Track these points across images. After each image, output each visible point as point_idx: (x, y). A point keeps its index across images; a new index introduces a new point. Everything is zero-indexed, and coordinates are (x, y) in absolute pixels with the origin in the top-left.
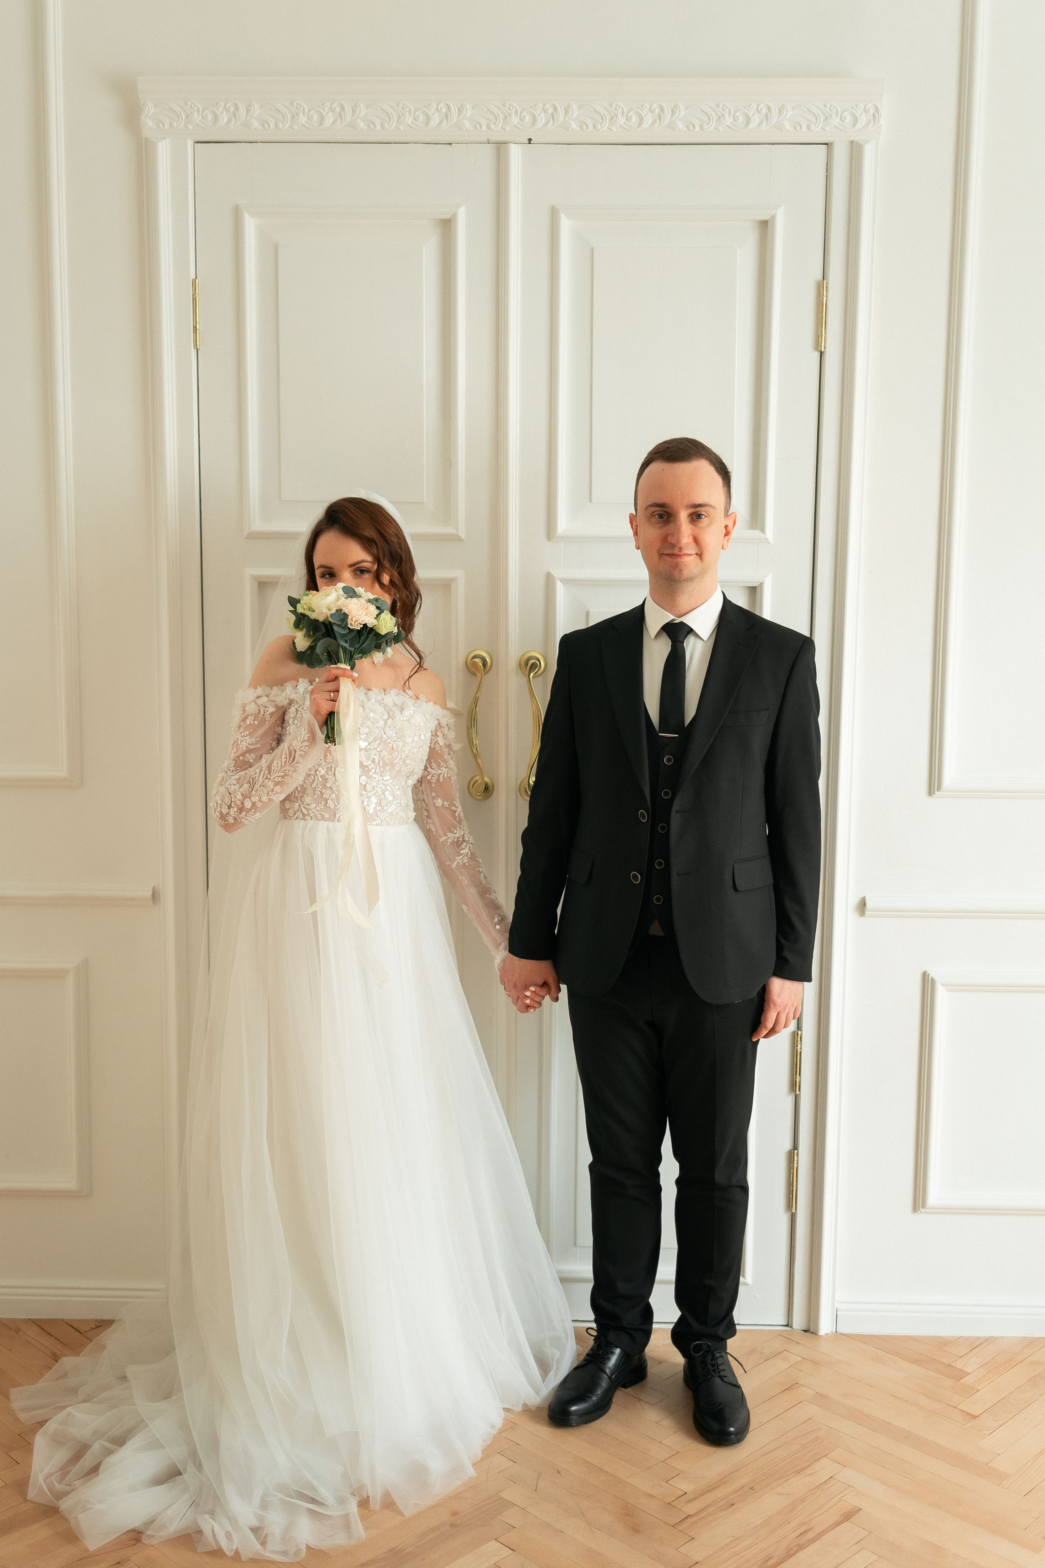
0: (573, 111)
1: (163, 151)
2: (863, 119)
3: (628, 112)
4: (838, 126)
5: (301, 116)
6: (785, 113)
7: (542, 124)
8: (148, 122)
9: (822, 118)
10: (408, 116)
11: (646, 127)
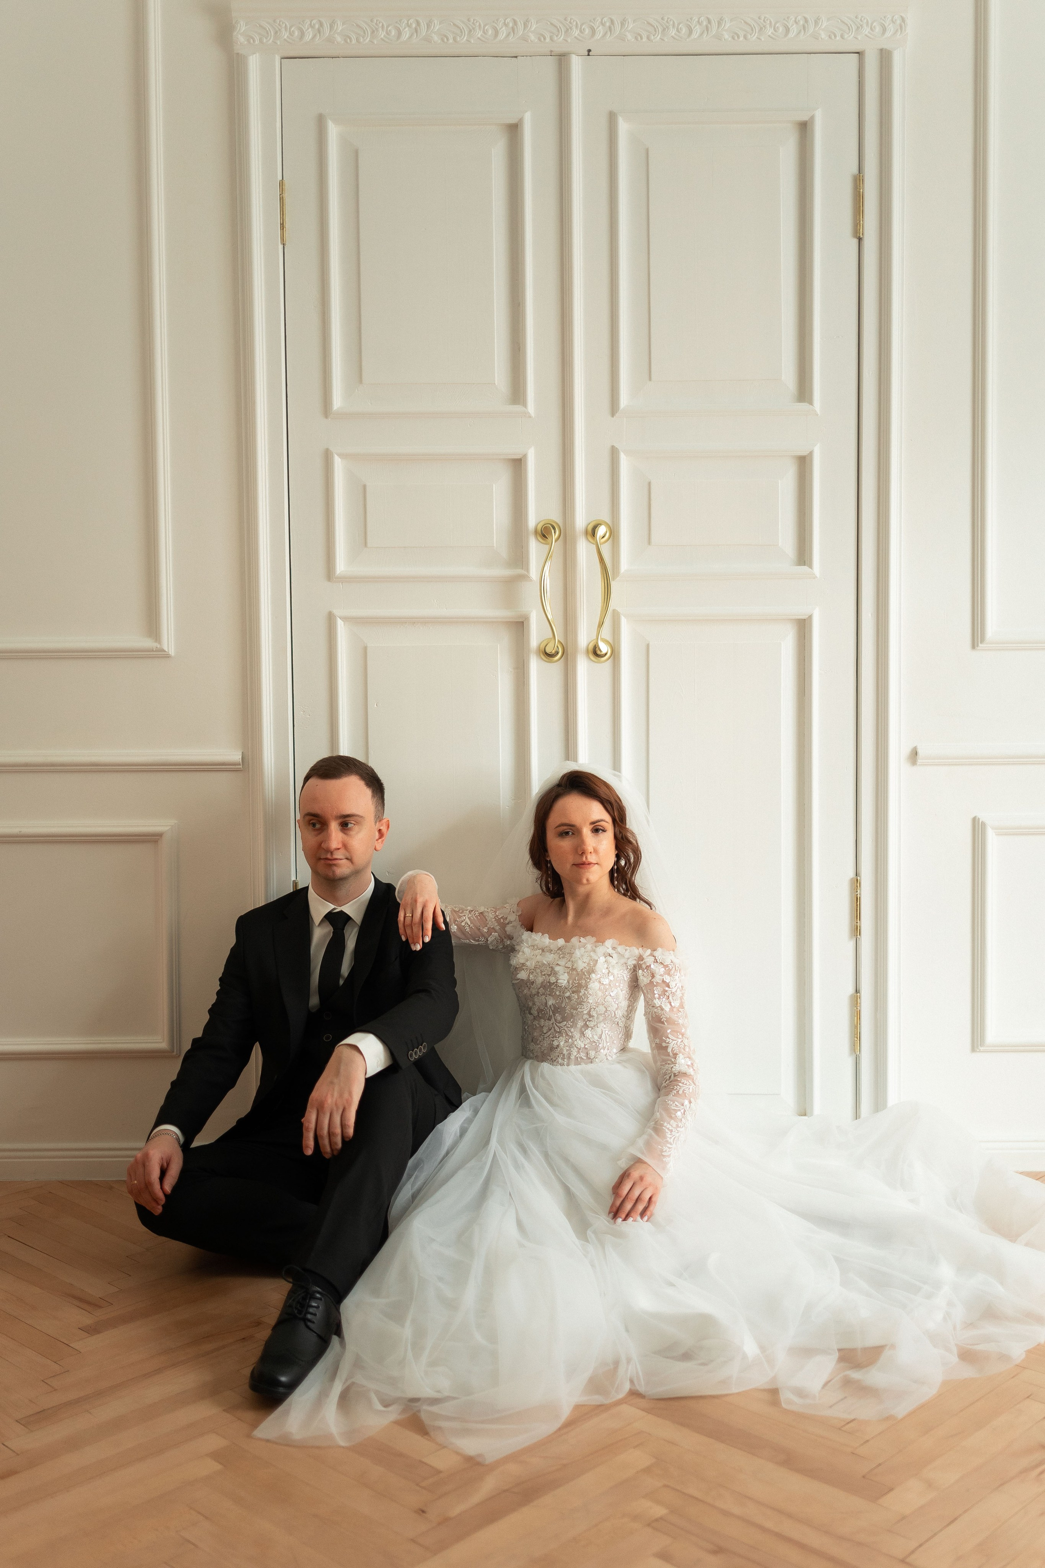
0: (628, 23)
1: (254, 64)
2: (891, 29)
3: (679, 24)
4: (869, 35)
5: (381, 31)
6: (821, 23)
7: (600, 36)
8: (240, 38)
9: (854, 27)
10: (478, 30)
11: (695, 37)
